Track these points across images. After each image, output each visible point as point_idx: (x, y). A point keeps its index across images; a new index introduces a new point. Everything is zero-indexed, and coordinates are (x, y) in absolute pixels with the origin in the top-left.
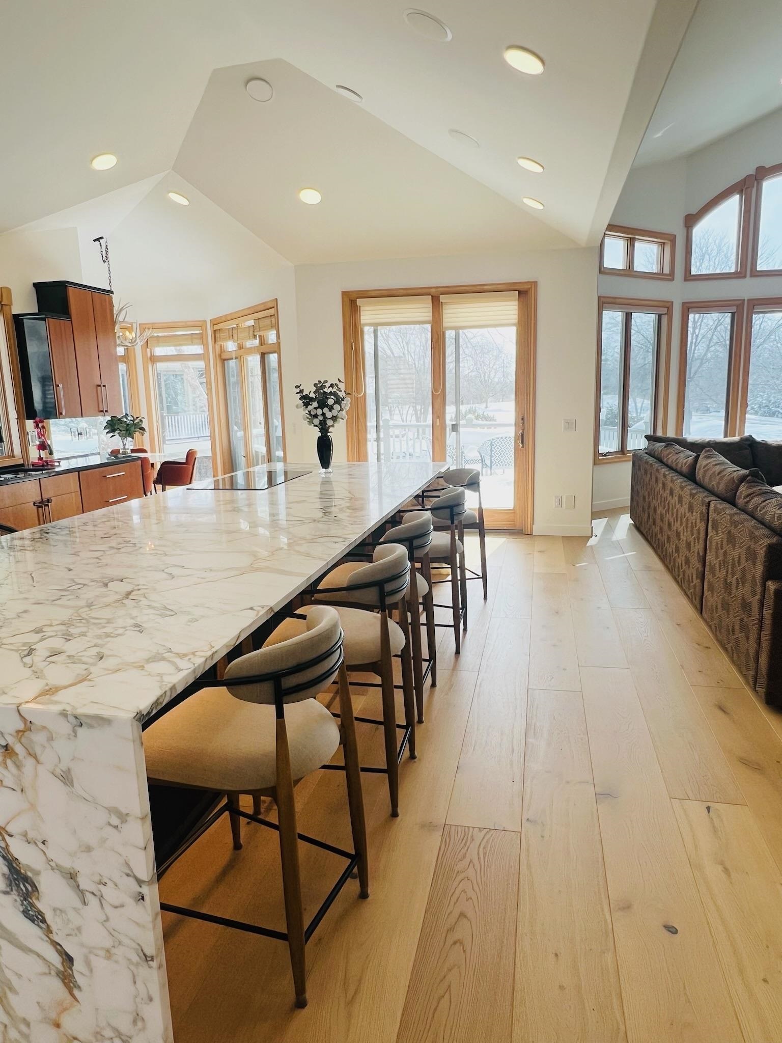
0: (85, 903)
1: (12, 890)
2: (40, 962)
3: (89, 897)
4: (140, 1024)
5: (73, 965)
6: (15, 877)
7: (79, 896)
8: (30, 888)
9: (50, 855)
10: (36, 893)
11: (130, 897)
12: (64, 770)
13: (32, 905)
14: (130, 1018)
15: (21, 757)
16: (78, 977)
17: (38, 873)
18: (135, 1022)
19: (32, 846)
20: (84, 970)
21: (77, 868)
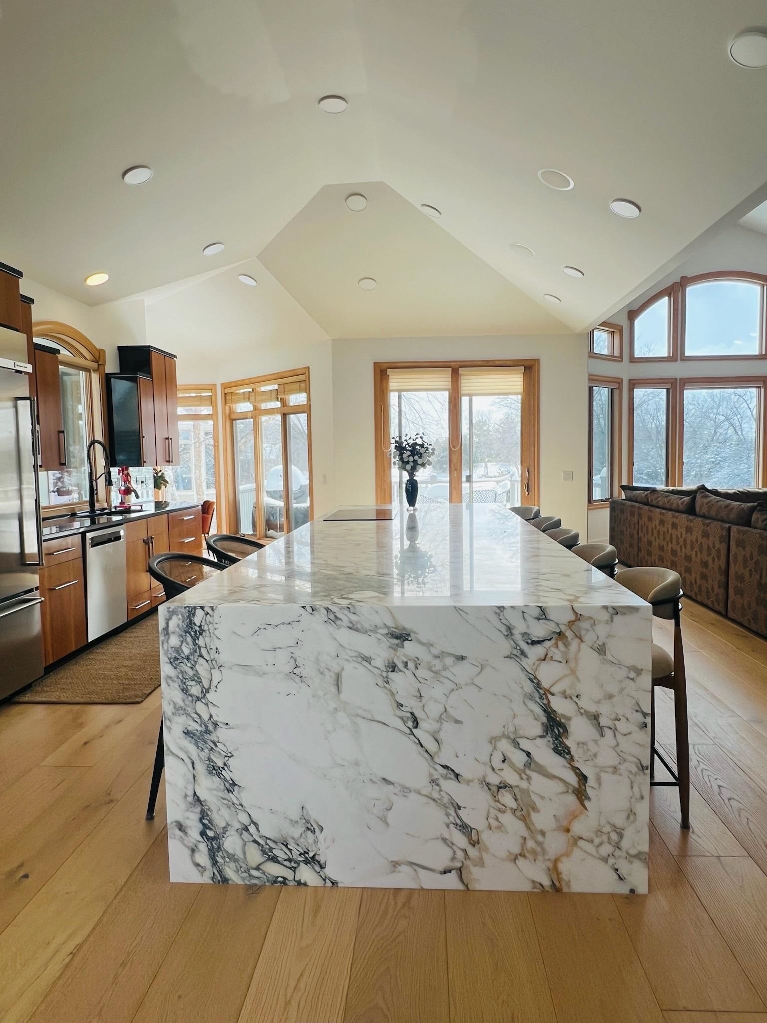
0: (602, 736)
1: (547, 734)
2: (560, 784)
3: (606, 730)
4: (632, 818)
5: (586, 782)
6: (552, 724)
7: (598, 730)
8: (561, 731)
9: (581, 704)
10: (566, 734)
11: (637, 726)
12: (600, 645)
13: (562, 743)
14: (625, 814)
15: (569, 639)
16: (589, 790)
17: (569, 719)
18: (628, 817)
19: (569, 700)
20: (595, 785)
21: (600, 711)
